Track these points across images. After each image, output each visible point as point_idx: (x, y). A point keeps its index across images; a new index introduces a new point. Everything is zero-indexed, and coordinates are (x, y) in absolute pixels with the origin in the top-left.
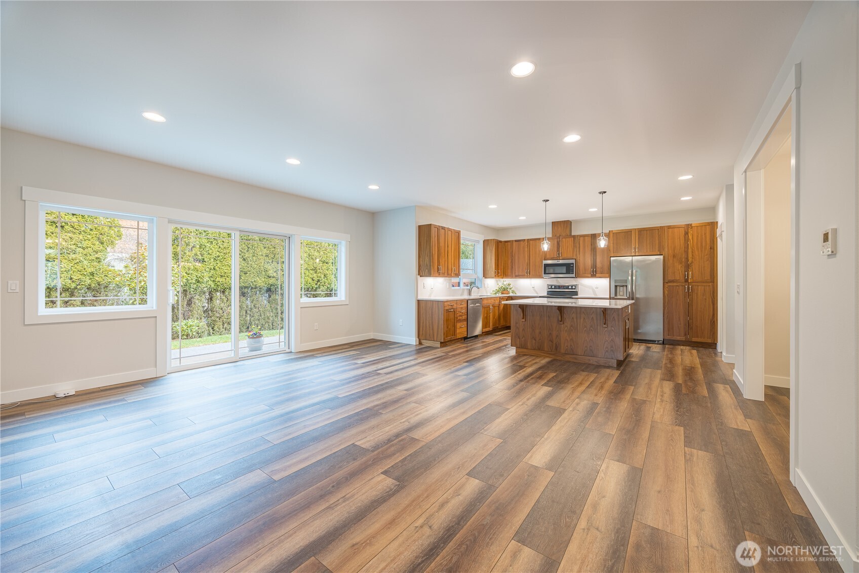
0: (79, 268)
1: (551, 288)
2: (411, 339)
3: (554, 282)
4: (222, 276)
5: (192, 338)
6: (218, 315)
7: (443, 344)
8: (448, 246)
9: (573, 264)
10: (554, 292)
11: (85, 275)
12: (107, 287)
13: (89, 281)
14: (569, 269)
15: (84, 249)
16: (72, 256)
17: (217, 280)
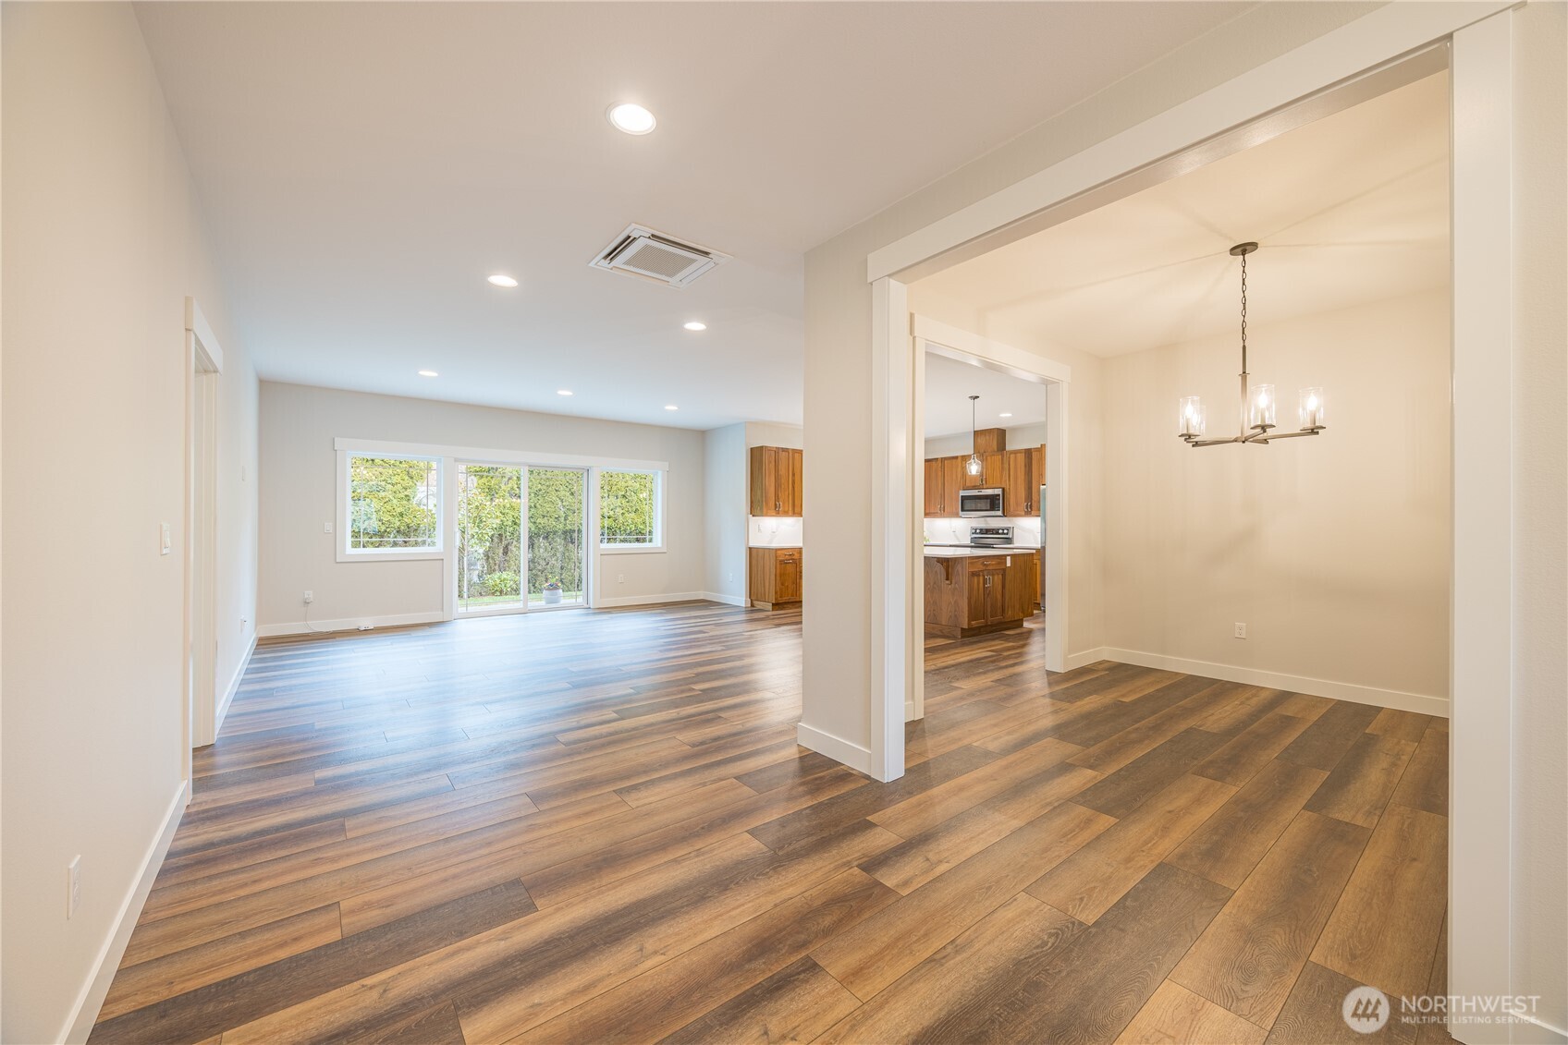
0: (389, 508)
1: (975, 533)
2: (739, 597)
3: (982, 524)
4: (544, 516)
5: (506, 594)
6: (540, 568)
7: (777, 606)
8: (794, 475)
9: (999, 495)
10: (982, 537)
11: (393, 516)
12: (416, 530)
13: (398, 523)
14: (992, 503)
15: (393, 485)
16: (382, 494)
17: (538, 521)
